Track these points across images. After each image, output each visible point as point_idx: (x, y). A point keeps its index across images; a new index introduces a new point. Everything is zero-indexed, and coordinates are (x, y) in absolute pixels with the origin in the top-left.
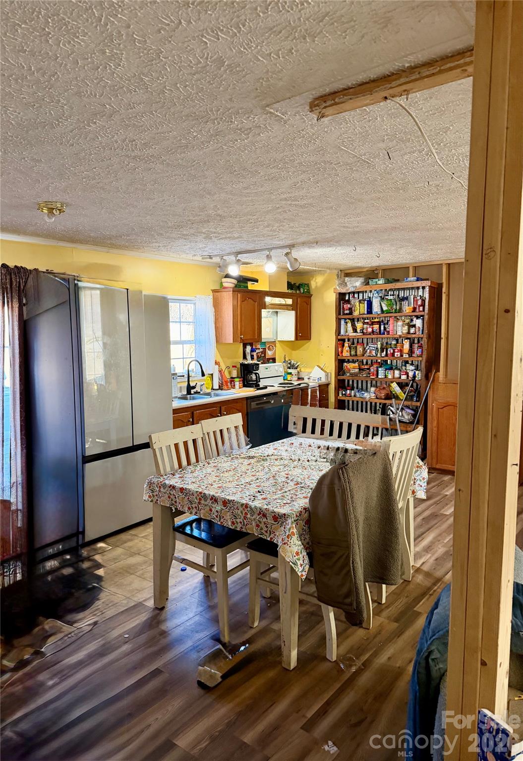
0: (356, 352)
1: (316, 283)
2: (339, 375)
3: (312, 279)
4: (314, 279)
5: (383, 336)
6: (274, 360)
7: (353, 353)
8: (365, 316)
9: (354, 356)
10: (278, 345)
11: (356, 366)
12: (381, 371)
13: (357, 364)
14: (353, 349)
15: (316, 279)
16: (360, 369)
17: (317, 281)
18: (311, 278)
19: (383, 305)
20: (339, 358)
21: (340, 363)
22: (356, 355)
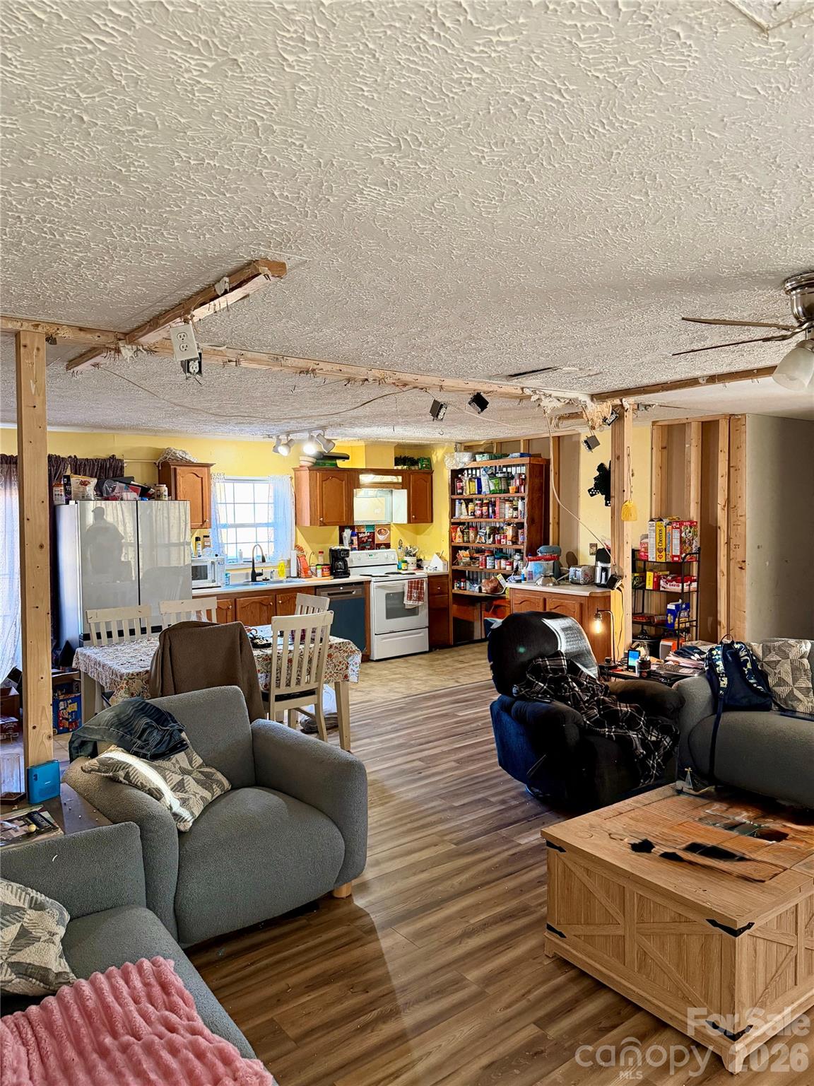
0: (468, 538)
1: (436, 458)
2: (453, 565)
4: (434, 453)
5: (490, 520)
6: (388, 546)
7: (465, 538)
8: (474, 496)
9: (466, 542)
10: (393, 528)
11: (468, 555)
12: (489, 560)
13: (467, 552)
14: (466, 534)
15: (436, 453)
16: (471, 558)
18: (432, 452)
19: (491, 484)
20: (453, 544)
21: (455, 550)
22: (468, 541)
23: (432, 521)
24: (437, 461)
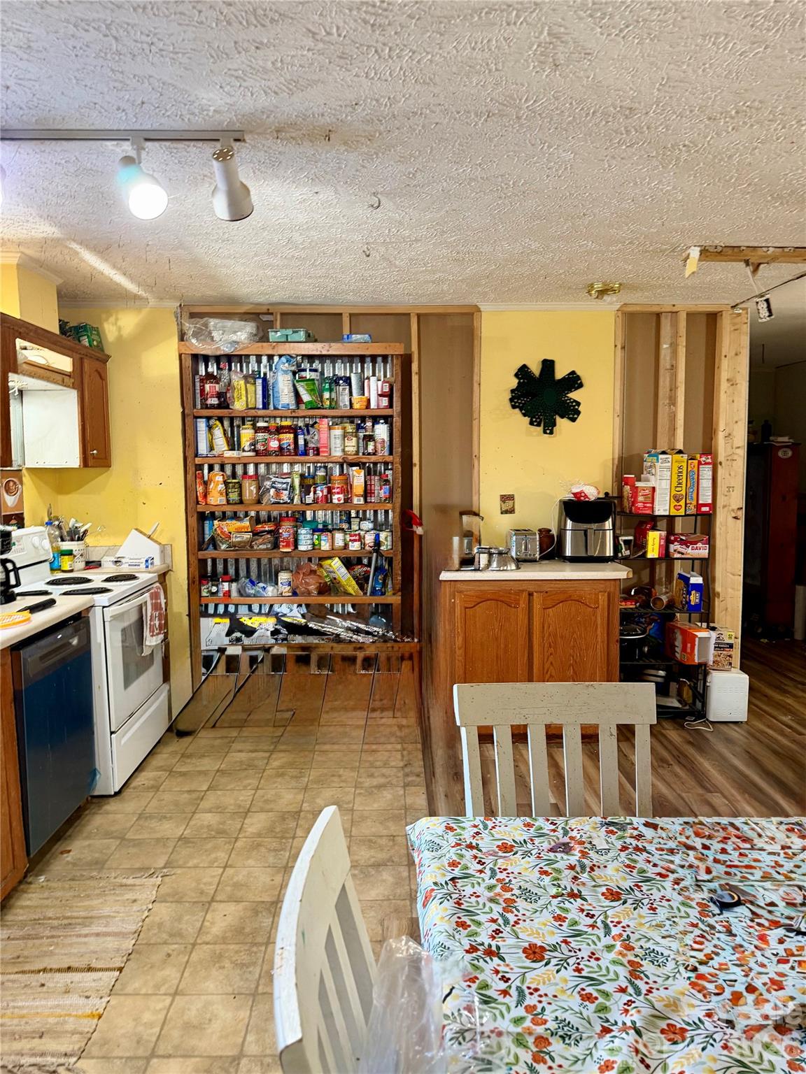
0: (240, 495)
1: (119, 329)
2: (198, 549)
3: (107, 320)
4: (112, 319)
6: (20, 520)
7: (234, 496)
8: (258, 413)
9: (236, 504)
10: (26, 479)
11: (244, 527)
12: (304, 534)
13: (246, 523)
14: (233, 487)
15: (117, 319)
16: (254, 533)
17: (119, 323)
18: (104, 316)
19: (302, 391)
20: (198, 508)
21: (199, 517)
22: (241, 502)
23: (110, 466)
24: (120, 338)
